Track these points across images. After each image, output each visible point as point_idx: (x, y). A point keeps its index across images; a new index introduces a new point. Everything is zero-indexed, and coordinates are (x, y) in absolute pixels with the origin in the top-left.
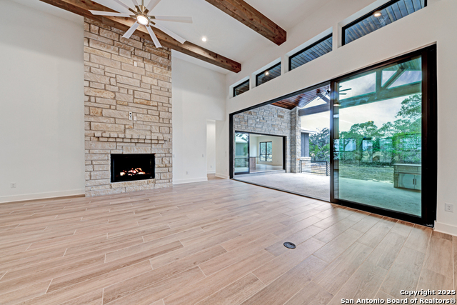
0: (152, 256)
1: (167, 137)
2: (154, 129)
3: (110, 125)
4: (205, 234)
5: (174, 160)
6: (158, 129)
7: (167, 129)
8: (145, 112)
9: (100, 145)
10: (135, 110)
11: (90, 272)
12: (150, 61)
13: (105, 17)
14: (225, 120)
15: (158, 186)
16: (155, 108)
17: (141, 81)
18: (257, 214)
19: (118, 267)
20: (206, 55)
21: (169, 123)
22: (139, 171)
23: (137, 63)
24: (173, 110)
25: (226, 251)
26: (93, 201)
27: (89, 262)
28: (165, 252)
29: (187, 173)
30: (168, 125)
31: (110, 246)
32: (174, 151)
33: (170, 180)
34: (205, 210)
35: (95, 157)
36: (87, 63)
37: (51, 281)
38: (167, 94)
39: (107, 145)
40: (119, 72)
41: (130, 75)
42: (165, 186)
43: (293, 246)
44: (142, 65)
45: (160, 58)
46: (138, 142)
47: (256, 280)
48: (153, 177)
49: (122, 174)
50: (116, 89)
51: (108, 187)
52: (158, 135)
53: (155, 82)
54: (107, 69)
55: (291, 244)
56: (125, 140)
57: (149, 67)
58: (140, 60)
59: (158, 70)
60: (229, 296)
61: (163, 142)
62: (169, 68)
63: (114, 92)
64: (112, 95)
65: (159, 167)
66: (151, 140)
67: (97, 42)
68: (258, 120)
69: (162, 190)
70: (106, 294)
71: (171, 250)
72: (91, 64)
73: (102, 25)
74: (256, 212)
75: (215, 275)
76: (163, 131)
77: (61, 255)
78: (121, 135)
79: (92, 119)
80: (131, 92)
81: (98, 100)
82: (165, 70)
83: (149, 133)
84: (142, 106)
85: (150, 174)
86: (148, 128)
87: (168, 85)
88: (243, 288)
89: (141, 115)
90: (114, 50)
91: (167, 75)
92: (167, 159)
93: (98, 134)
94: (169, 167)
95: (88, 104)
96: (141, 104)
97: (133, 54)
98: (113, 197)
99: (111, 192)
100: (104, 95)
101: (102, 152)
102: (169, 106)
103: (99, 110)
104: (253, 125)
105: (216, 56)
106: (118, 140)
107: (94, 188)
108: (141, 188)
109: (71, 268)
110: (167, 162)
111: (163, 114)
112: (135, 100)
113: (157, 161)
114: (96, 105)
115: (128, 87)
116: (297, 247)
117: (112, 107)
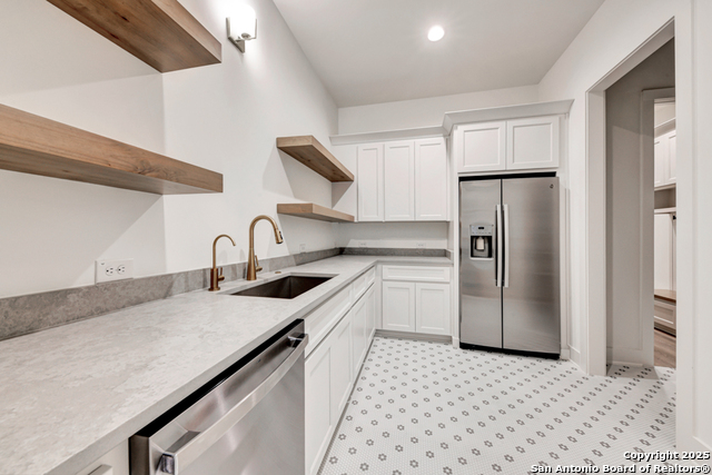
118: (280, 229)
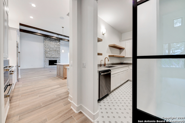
1: (59, 57)
3: (49, 55)
8: (55, 52)
9: (47, 58)
10: (53, 52)
17: (54, 46)
21: (60, 54)
32: (61, 60)
40: (50, 45)
46: (54, 58)
51: (48, 66)
53: (57, 46)
54: (48, 45)
58: (54, 42)
64: (49, 49)
66: (56, 57)
67: (47, 40)
78: (51, 57)
79: (46, 54)
81: (47, 50)
87: (59, 47)
90: (50, 41)
92: (59, 61)
95: (45, 51)
98: (49, 68)
101: (47, 60)
102: (60, 50)
103: (47, 52)
107: (46, 66)
111: (58, 52)
112: (53, 50)
113: (57, 61)
115: (52, 48)
117: (49, 52)
118: (109, 59)
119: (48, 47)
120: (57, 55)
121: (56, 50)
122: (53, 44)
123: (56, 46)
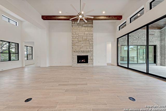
0: (79, 85)
1: (92, 50)
2: (88, 48)
3: (77, 48)
4: (96, 83)
5: (94, 58)
6: (89, 47)
7: (92, 47)
8: (85, 42)
9: (75, 53)
10: (83, 42)
11: (66, 84)
12: (87, 26)
13: (75, 19)
14: (115, 41)
15: (89, 66)
16: (88, 41)
17: (84, 33)
18: (122, 82)
19: (71, 85)
20: (105, 18)
21: (92, 45)
22: (84, 61)
23: (83, 28)
24: (93, 41)
25: (100, 91)
26: (73, 68)
27: (66, 82)
28: (82, 85)
29: (99, 62)
30: (92, 46)
31: (71, 79)
32: (94, 55)
33: (93, 64)
34: (100, 76)
35: (74, 56)
36: (72, 32)
37: (59, 83)
38: (92, 36)
39: (76, 53)
40: (79, 32)
41: (81, 32)
42: (91, 66)
43: (134, 100)
44: (85, 28)
45: (90, 25)
46: (83, 52)
47: (106, 104)
48: (88, 63)
49: (80, 61)
50: (78, 37)
51: (76, 64)
52: (89, 49)
53: (88, 33)
54: (76, 32)
55: (133, 99)
56: (80, 52)
57: (86, 28)
58: (84, 27)
59: (89, 29)
60: (93, 104)
61: (90, 51)
62: (92, 27)
63: (78, 38)
64: (77, 39)
65: (89, 60)
66: (87, 51)
67: (74, 26)
68: (135, 39)
69: (90, 67)
70: (66, 90)
71: (84, 85)
72: (73, 32)
73: (75, 21)
74: (122, 81)
75: (92, 96)
76: (91, 48)
77: (63, 79)
78: (79, 50)
79: (73, 46)
80: (82, 37)
81: (74, 41)
82: (91, 28)
83: (86, 49)
84: (84, 41)
85: (87, 62)
86: (86, 47)
87: (92, 33)
88: (100, 104)
89: (84, 44)
90: (78, 27)
91: (92, 29)
92: (92, 57)
93: (74, 50)
94: (92, 60)
95: (72, 43)
96: (84, 40)
97: (82, 26)
98: (78, 67)
99: (77, 66)
100: (76, 40)
101: (75, 55)
102: (92, 39)
103: (75, 44)
104: (132, 41)
105: (109, 16)
106: (79, 52)
107: (74, 65)
108: (84, 66)
109: (63, 82)
110: (92, 58)
111: (90, 43)
112: (83, 40)
113: (89, 58)
114: (74, 43)
115: (81, 36)
116: (136, 101)
117: (77, 43)
119: (76, 36)
120: (88, 47)
121: (86, 40)
122: (82, 31)
123: (86, 33)
